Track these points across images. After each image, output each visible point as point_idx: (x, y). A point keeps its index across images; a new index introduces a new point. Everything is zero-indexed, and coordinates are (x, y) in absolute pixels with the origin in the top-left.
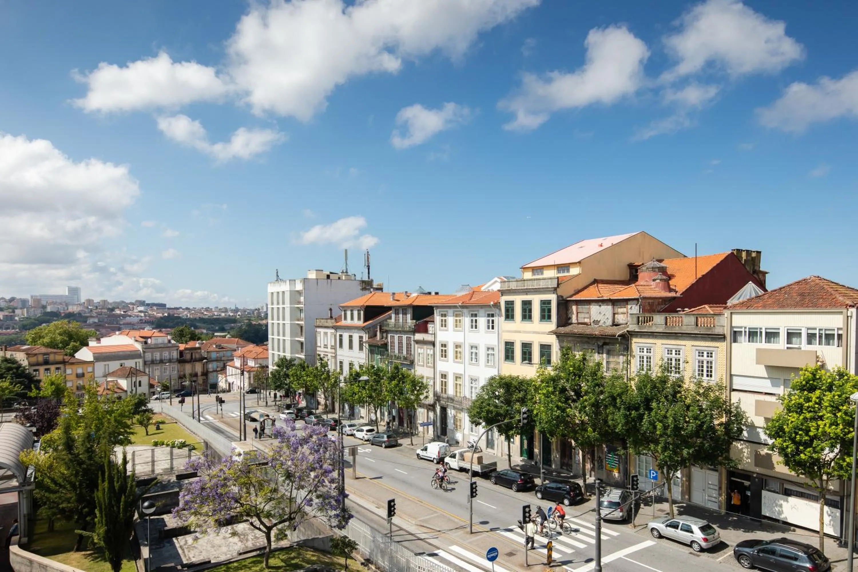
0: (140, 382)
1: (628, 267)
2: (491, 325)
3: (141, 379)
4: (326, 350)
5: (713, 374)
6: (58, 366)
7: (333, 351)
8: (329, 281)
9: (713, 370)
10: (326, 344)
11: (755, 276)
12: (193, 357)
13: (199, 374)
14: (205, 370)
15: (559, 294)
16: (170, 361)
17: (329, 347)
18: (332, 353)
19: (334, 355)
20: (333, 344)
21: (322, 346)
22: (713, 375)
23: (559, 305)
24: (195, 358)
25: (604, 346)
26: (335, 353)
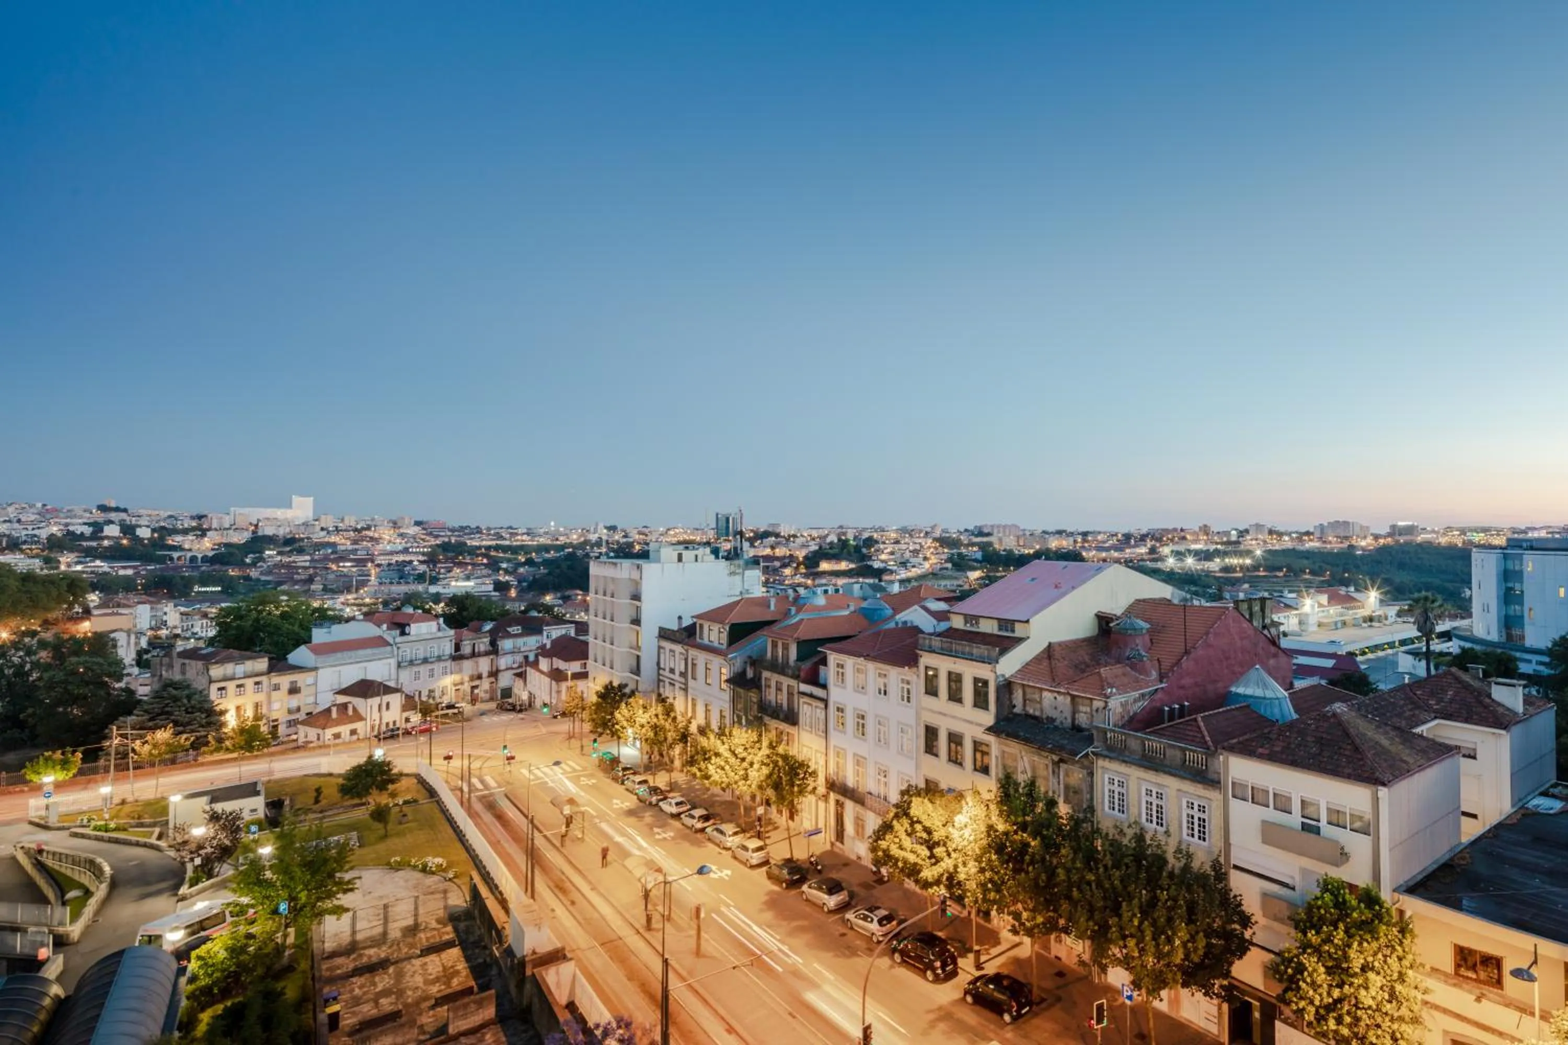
0: (388, 704)
1: (1096, 622)
2: (906, 695)
3: (389, 700)
4: (671, 676)
5: (1207, 836)
6: (257, 679)
7: (683, 680)
8: (681, 564)
9: (1207, 830)
10: (672, 666)
11: (1266, 632)
12: (476, 650)
13: (485, 675)
14: (494, 669)
15: (999, 673)
16: (439, 659)
17: (677, 673)
18: (680, 683)
19: (683, 686)
20: (683, 669)
21: (667, 670)
22: (1207, 839)
23: (999, 689)
24: (479, 652)
25: (1061, 764)
26: (686, 684)
